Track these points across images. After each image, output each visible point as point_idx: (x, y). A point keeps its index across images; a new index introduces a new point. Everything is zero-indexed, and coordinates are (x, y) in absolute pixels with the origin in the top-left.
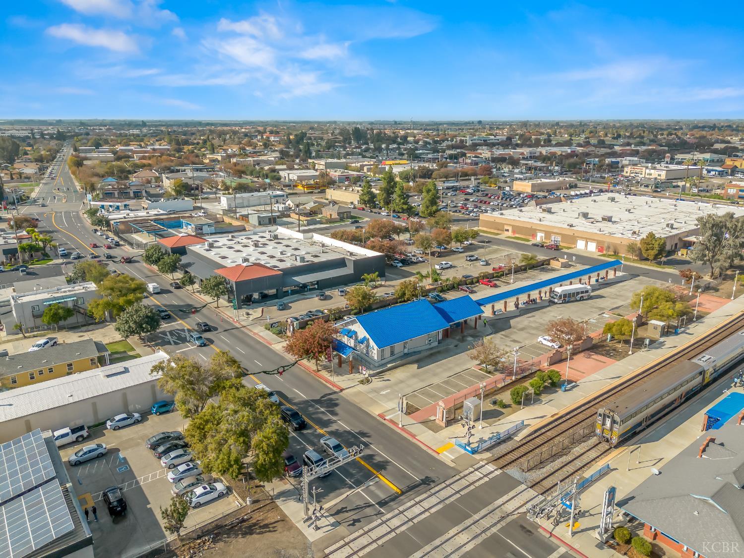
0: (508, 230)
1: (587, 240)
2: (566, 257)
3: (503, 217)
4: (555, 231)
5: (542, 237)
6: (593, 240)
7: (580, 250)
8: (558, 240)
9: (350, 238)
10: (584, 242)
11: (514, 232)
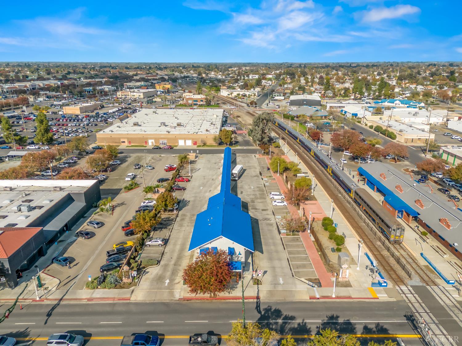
0: (124, 142)
1: (185, 139)
2: (192, 151)
3: (112, 133)
4: (162, 136)
5: (152, 143)
6: (189, 139)
7: (182, 146)
8: (165, 142)
9: (25, 175)
10: (183, 141)
11: (130, 142)
